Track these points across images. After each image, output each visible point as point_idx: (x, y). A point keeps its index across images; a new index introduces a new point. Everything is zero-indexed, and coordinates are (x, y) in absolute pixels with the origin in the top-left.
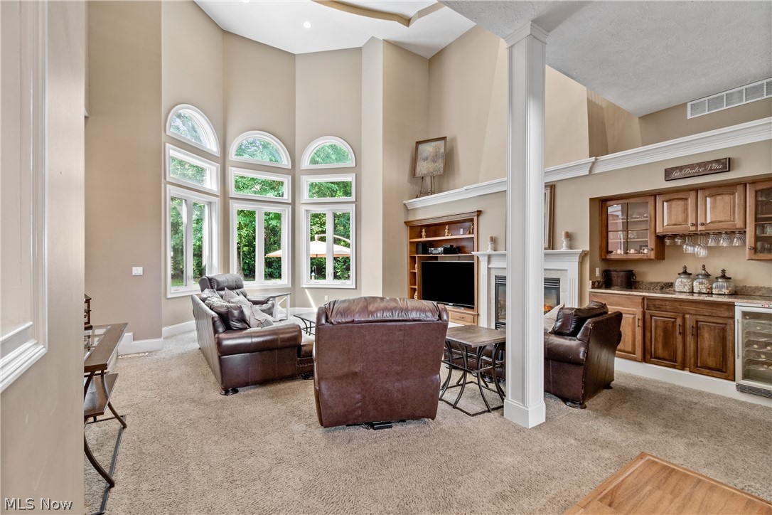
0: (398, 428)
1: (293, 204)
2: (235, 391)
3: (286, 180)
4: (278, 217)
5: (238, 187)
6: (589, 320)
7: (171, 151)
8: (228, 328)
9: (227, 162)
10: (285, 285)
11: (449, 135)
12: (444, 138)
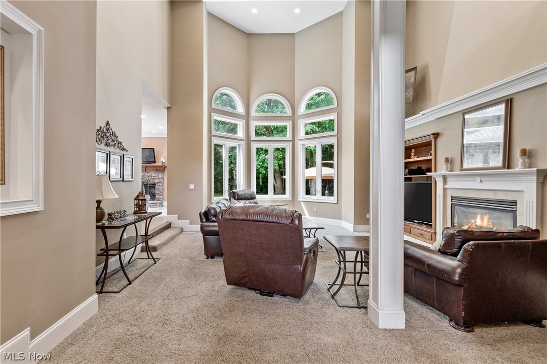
0: (276, 298)
1: (293, 141)
2: (213, 257)
3: (288, 124)
4: (283, 150)
5: (257, 134)
6: (471, 243)
7: (214, 117)
8: (208, 220)
9: (250, 117)
10: (287, 198)
11: (420, 65)
12: (415, 69)
